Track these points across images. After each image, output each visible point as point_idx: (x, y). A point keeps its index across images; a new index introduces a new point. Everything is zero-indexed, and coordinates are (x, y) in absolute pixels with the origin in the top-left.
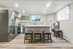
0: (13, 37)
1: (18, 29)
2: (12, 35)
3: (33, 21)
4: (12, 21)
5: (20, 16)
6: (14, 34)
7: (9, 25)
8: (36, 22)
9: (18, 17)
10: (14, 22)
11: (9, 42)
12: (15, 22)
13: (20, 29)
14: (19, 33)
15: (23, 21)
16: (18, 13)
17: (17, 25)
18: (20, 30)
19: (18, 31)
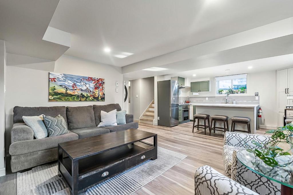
0: (176, 123)
1: (185, 111)
2: (173, 121)
3: (220, 92)
4: (175, 94)
5: (187, 84)
6: (177, 121)
7: (171, 103)
8: (231, 95)
9: (183, 86)
10: (176, 96)
11: (171, 127)
12: (179, 96)
13: (188, 111)
14: (186, 119)
15: (195, 94)
16: (184, 78)
17: (182, 102)
18: (188, 114)
19: (183, 114)
